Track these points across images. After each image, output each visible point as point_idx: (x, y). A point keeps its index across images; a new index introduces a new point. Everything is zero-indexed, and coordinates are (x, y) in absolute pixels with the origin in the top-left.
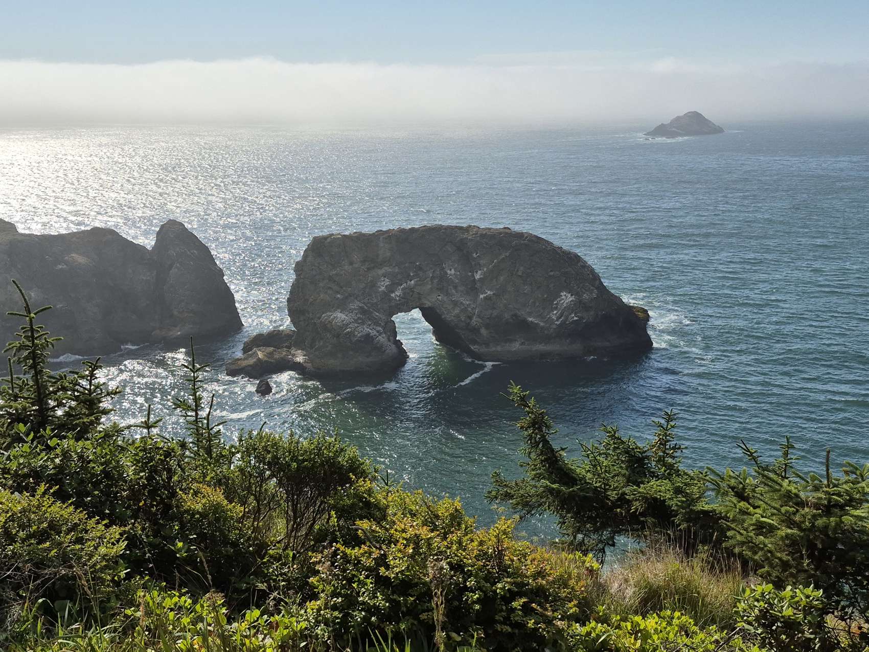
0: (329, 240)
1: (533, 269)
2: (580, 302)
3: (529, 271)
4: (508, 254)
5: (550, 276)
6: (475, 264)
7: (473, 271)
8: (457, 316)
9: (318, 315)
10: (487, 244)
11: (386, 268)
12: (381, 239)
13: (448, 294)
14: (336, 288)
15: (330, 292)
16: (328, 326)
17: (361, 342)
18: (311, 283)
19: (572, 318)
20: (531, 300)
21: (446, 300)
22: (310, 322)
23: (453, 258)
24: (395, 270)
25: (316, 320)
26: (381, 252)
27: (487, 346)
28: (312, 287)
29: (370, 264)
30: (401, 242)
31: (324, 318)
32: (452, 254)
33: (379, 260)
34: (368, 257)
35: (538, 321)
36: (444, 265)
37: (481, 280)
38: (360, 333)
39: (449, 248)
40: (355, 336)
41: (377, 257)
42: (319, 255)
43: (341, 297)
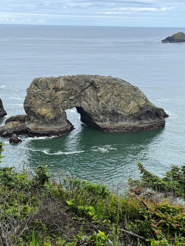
0: (40, 80)
1: (120, 92)
2: (138, 105)
3: (119, 93)
4: (111, 87)
5: (127, 95)
6: (98, 90)
7: (97, 92)
8: (91, 110)
9: (36, 109)
10: (102, 82)
11: (63, 91)
12: (61, 80)
13: (87, 102)
14: (43, 99)
15: (40, 100)
16: (40, 113)
17: (52, 120)
18: (33, 96)
19: (135, 111)
20: (120, 105)
21: (86, 104)
22: (32, 112)
23: (89, 88)
24: (67, 92)
25: (35, 111)
26: (61, 85)
27: (102, 122)
28: (34, 98)
29: (56, 89)
30: (69, 81)
31: (39, 110)
32: (89, 86)
33: (60, 88)
34: (55, 87)
35: (122, 113)
36: (85, 90)
37: (100, 97)
38: (52, 116)
39: (88, 84)
40: (50, 118)
41: (59, 86)
42: (37, 85)
43: (45, 102)
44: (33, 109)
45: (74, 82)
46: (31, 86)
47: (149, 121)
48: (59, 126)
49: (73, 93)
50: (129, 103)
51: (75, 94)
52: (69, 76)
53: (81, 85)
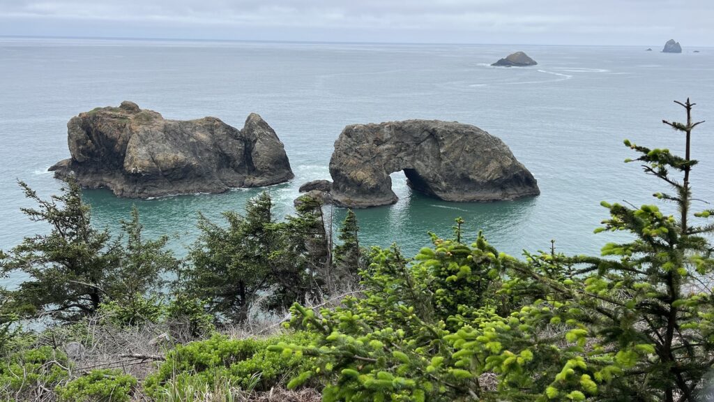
0: (355, 128)
1: (474, 147)
2: (502, 167)
3: (472, 148)
4: (460, 138)
5: (485, 151)
6: (441, 144)
7: (439, 147)
8: (428, 174)
9: (348, 173)
10: (448, 131)
11: (388, 145)
12: (385, 128)
13: (423, 161)
14: (360, 157)
15: (356, 159)
16: (354, 179)
17: (373, 188)
18: (345, 153)
19: (496, 176)
20: (473, 166)
21: (422, 164)
22: (343, 176)
23: (428, 140)
24: (394, 146)
25: (347, 176)
26: (385, 135)
27: (445, 192)
28: (345, 156)
29: (379, 142)
30: (398, 130)
31: (352, 174)
32: (427, 138)
33: (384, 140)
34: (377, 138)
35: (476, 178)
36: (422, 144)
37: (444, 153)
38: (373, 184)
39: (426, 134)
40: (370, 185)
41: (383, 138)
42: (350, 136)
43: (362, 162)
44: (344, 173)
45: (405, 132)
46: (341, 137)
47: (517, 191)
48: (382, 197)
49: (403, 148)
50: (488, 163)
51: (406, 150)
52: (398, 123)
53: (415, 135)
